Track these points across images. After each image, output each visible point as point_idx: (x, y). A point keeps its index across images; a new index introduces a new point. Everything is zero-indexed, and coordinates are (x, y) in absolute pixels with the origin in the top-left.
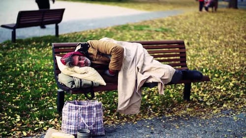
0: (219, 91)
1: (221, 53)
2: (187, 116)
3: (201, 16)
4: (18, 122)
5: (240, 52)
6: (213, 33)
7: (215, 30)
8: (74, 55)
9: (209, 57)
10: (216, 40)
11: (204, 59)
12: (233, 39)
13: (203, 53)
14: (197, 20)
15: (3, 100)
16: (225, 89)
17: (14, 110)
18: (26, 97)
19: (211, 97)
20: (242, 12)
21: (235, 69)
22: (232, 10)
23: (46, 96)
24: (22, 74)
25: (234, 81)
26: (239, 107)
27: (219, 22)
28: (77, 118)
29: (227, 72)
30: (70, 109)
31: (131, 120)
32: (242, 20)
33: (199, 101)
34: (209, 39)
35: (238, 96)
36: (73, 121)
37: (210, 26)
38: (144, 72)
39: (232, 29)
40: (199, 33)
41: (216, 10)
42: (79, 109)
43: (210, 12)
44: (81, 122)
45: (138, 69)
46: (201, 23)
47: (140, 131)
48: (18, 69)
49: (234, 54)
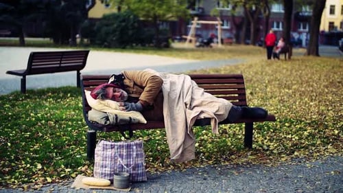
0: (290, 140)
1: (295, 102)
2: (248, 163)
3: (269, 65)
4: (40, 170)
5: (319, 102)
6: (285, 82)
7: (288, 79)
8: (107, 86)
9: (279, 107)
10: (289, 89)
11: (272, 108)
12: (311, 89)
13: (271, 102)
14: (265, 69)
15: (19, 149)
16: (297, 138)
17: (33, 159)
18: (47, 145)
19: (279, 145)
20: (325, 59)
21: (311, 119)
22: (311, 57)
23: (71, 145)
24: (39, 124)
25: (309, 130)
26: (315, 154)
27: (294, 71)
28: (114, 159)
29: (301, 121)
30: (105, 148)
31: (179, 167)
32: (324, 69)
33: (264, 149)
34: (279, 88)
35: (313, 145)
36: (108, 162)
37: (281, 75)
38: (194, 107)
39: (310, 78)
40: (267, 82)
41: (289, 58)
42: (116, 147)
43: (282, 60)
44: (118, 163)
45: (186, 104)
46: (270, 72)
47: (191, 178)
48: (34, 119)
49: (311, 103)
